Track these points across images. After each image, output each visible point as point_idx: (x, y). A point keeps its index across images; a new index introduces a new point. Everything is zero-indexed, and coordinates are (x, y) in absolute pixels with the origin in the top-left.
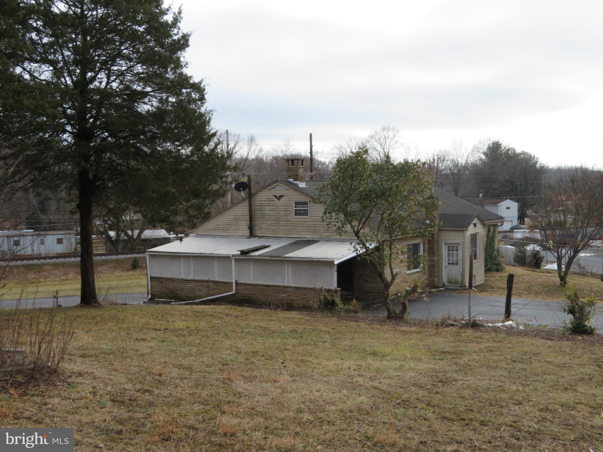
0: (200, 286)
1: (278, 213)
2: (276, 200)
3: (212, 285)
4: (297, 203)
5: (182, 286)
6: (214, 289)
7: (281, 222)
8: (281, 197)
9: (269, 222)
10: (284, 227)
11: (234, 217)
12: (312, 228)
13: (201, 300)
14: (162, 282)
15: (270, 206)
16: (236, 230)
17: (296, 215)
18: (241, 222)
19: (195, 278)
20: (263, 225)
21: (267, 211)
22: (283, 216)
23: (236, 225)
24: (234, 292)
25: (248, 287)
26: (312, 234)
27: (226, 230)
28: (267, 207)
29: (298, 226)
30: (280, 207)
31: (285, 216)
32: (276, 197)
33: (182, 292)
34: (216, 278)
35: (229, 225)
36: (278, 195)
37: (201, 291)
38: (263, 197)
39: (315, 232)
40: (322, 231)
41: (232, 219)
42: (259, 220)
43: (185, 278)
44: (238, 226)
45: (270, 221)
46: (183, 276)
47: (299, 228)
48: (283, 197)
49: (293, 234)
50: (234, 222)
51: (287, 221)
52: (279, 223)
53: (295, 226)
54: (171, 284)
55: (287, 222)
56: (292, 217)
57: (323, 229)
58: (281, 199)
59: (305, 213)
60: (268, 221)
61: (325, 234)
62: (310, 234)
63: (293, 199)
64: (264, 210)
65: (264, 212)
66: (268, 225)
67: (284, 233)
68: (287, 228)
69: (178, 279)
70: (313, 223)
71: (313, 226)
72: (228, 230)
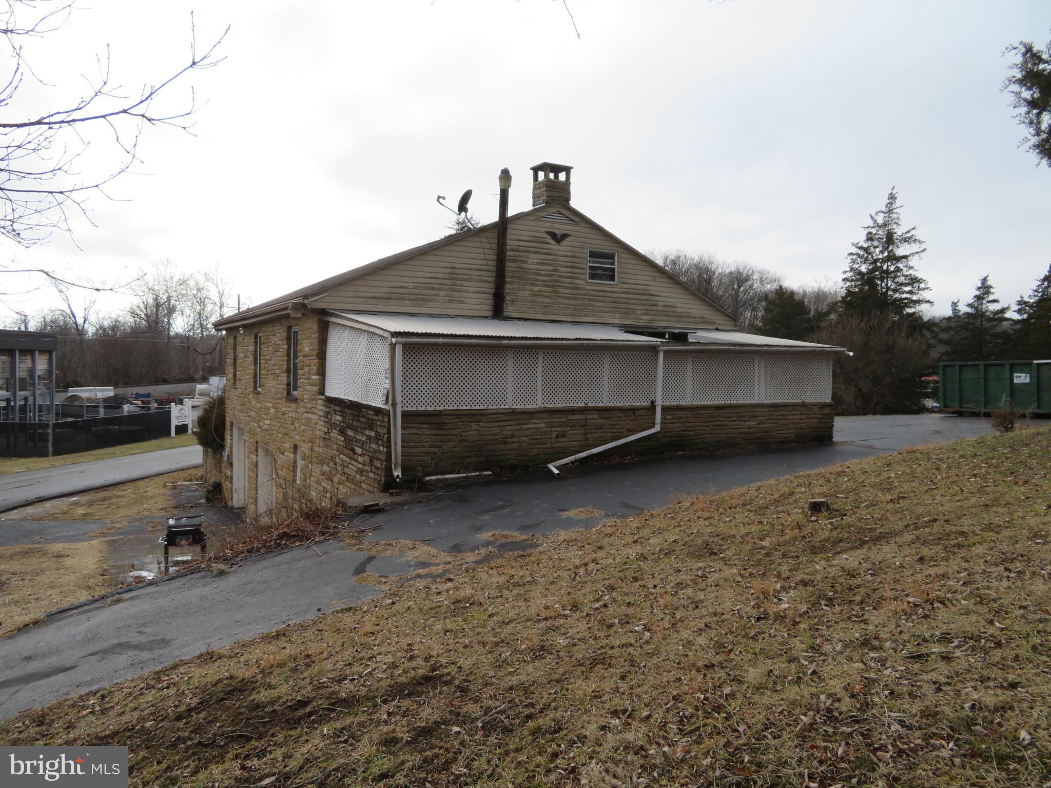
0: (562, 425)
1: (554, 270)
2: (553, 242)
3: (594, 418)
4: (593, 255)
5: (508, 430)
6: (599, 427)
7: (561, 290)
8: (564, 236)
9: (536, 289)
10: (567, 301)
11: (449, 270)
12: (622, 306)
13: (572, 458)
14: (439, 426)
15: (539, 253)
16: (451, 301)
17: (593, 276)
18: (465, 283)
19: (549, 406)
20: (521, 293)
21: (533, 264)
22: (566, 277)
23: (452, 290)
24: (657, 428)
25: (682, 414)
26: (622, 318)
27: (426, 300)
28: (531, 255)
29: (595, 300)
30: (561, 259)
31: (571, 278)
32: (553, 235)
33: (509, 446)
34: (605, 400)
35: (433, 289)
36: (559, 233)
37: (564, 436)
38: (523, 233)
39: (626, 313)
40: (639, 312)
41: (441, 276)
42: (512, 283)
43: (519, 406)
44: (456, 294)
45: (537, 285)
46: (511, 403)
47: (598, 304)
48: (568, 239)
49: (586, 316)
50: (448, 282)
51: (575, 288)
52: (558, 292)
53: (590, 300)
54: (474, 426)
55: (574, 291)
56: (584, 281)
57: (639, 307)
58: (564, 243)
59: (610, 275)
60: (533, 285)
61: (645, 317)
62: (618, 316)
63: (588, 246)
64: (526, 262)
65: (525, 266)
66: (534, 295)
67: (567, 312)
68: (575, 302)
69: (497, 413)
70: (624, 296)
71: (623, 300)
72: (429, 300)
